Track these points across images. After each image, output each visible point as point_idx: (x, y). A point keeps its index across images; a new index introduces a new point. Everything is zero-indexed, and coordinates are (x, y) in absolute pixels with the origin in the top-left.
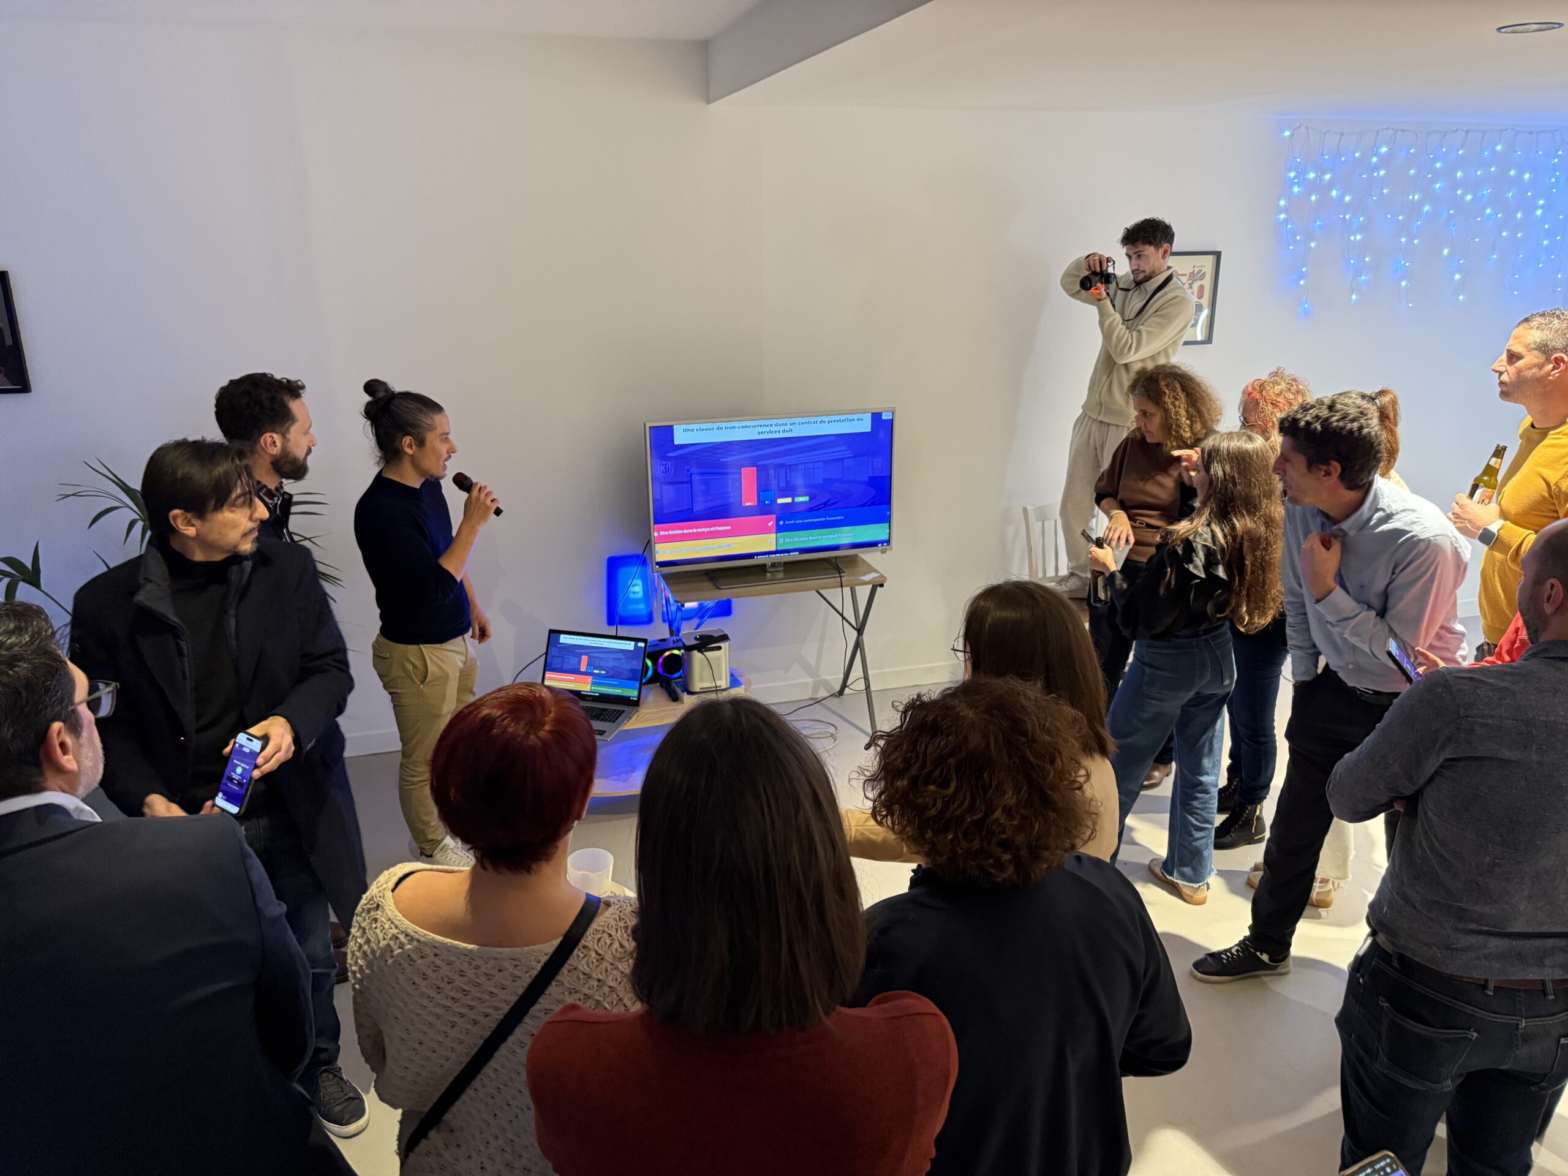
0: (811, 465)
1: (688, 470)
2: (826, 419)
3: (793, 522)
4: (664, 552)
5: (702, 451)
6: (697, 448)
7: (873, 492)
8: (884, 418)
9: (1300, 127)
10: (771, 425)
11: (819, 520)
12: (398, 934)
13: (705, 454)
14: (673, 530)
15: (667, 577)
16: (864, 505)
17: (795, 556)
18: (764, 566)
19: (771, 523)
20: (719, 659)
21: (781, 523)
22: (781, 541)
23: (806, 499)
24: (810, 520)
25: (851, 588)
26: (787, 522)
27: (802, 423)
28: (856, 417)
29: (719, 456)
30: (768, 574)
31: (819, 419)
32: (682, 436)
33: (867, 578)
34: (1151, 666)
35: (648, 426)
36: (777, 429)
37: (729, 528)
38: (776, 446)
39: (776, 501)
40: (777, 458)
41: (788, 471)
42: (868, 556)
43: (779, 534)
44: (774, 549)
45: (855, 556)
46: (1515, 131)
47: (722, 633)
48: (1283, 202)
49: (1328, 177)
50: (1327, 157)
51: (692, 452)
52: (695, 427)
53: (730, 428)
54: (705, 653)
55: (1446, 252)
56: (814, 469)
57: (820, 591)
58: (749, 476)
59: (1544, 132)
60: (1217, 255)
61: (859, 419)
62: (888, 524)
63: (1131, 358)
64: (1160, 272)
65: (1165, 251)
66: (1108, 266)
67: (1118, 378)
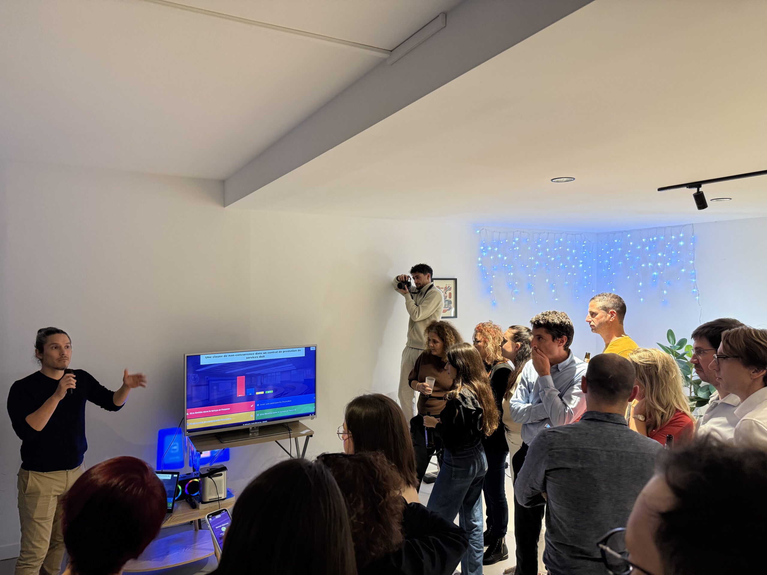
0: (274, 374)
1: (207, 379)
2: (282, 350)
3: (264, 404)
4: (192, 424)
5: (216, 368)
6: (213, 366)
7: (306, 387)
8: (311, 349)
9: (483, 229)
10: (253, 354)
11: (278, 403)
14: (197, 411)
15: (192, 439)
16: (302, 394)
17: (265, 423)
18: (248, 429)
19: (253, 405)
20: (220, 481)
21: (258, 405)
22: (258, 415)
23: (271, 392)
24: (274, 403)
25: (295, 438)
26: (261, 405)
27: (270, 353)
28: (297, 349)
29: (225, 370)
30: (251, 434)
31: (279, 350)
32: (204, 361)
33: (304, 432)
34: (455, 466)
35: (186, 355)
36: (257, 356)
37: (229, 409)
38: (255, 365)
39: (255, 393)
40: (256, 370)
41: (262, 377)
42: (304, 421)
43: (257, 411)
44: (253, 419)
45: (298, 421)
46: (566, 233)
47: (223, 466)
48: (479, 259)
49: (496, 249)
50: (495, 241)
51: (210, 369)
52: (212, 355)
53: (232, 356)
54: (212, 478)
55: (547, 280)
56: (276, 376)
57: (278, 441)
58: (241, 380)
59: (577, 234)
60: (455, 280)
61: (299, 350)
62: (314, 404)
63: (418, 319)
64: (427, 284)
65: (429, 276)
66: (408, 279)
67: (416, 329)
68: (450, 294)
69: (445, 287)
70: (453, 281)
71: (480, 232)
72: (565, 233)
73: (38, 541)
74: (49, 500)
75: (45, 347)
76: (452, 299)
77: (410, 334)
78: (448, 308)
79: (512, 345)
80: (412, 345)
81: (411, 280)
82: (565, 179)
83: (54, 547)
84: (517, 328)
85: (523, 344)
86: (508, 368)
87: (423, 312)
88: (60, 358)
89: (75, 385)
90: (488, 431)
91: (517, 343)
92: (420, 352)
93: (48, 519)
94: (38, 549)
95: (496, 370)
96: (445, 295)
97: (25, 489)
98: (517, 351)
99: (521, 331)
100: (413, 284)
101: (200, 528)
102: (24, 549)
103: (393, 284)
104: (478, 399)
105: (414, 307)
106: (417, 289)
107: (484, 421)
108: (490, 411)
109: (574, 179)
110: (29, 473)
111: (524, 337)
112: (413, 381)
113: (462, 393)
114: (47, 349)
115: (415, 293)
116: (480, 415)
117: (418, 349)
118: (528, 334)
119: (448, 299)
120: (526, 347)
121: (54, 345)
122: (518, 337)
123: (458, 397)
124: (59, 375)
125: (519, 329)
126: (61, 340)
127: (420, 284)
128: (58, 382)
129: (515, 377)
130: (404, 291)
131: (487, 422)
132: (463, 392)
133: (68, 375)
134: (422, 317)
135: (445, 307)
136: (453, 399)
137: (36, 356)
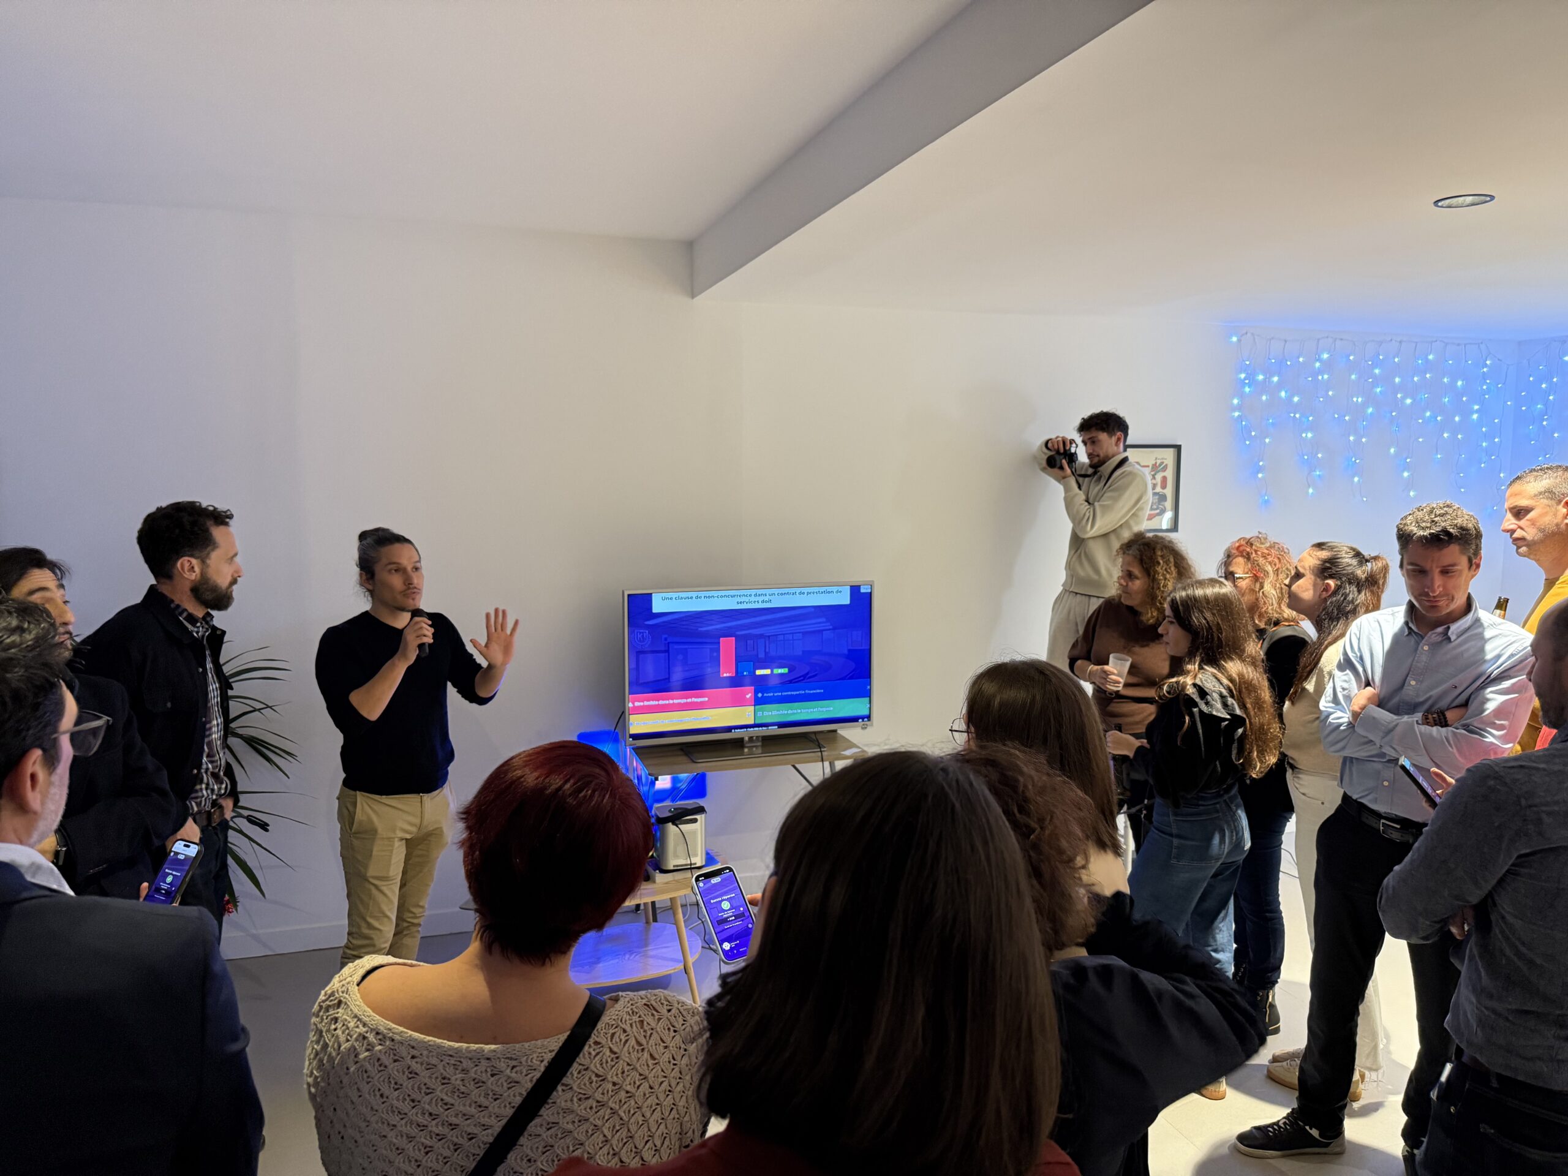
0: (790, 637)
1: (666, 639)
2: (806, 590)
3: (772, 694)
4: (639, 724)
5: (681, 620)
6: (676, 616)
7: (852, 665)
8: (862, 591)
9: (1246, 333)
10: (750, 595)
11: (798, 693)
12: (367, 1032)
13: (684, 623)
14: (648, 701)
15: (638, 750)
16: (844, 678)
17: (774, 730)
18: (741, 740)
19: (750, 695)
20: (694, 833)
21: (760, 695)
22: (759, 714)
23: (785, 671)
24: (789, 693)
25: (830, 763)
26: (765, 695)
27: (781, 594)
28: (835, 589)
29: (698, 625)
30: (746, 750)
31: (800, 590)
32: (659, 605)
33: (848, 753)
34: (1179, 836)
35: (626, 594)
36: (757, 599)
37: (706, 699)
38: (755, 617)
39: (755, 672)
40: (755, 628)
41: (767, 642)
42: (846, 732)
43: (757, 707)
44: (752, 722)
45: (835, 731)
46: (1444, 342)
47: (698, 806)
48: (1235, 401)
49: (1275, 379)
50: (1273, 361)
51: (669, 622)
52: (674, 595)
53: (709, 597)
54: (680, 826)
55: (1392, 450)
56: (793, 640)
57: (797, 766)
58: (728, 646)
59: (1470, 344)
60: (1178, 448)
61: (838, 592)
62: (868, 699)
63: (1091, 532)
64: (1113, 456)
65: (1119, 439)
66: (1071, 447)
67: (1085, 552)
68: (1164, 479)
69: (1154, 462)
70: (1171, 450)
71: (1239, 341)
72: (1441, 341)
73: (377, 918)
74: (392, 846)
75: (378, 569)
76: (1169, 491)
77: (1072, 563)
78: (1158, 511)
79: (1315, 585)
80: (1076, 587)
81: (1077, 447)
82: (1469, 199)
83: (402, 932)
84: (1331, 548)
85: (1342, 583)
86: (1302, 636)
87: (1103, 515)
88: (404, 591)
89: (431, 636)
90: (1255, 768)
91: (1326, 581)
92: (1095, 604)
93: (393, 880)
94: (378, 932)
95: (1275, 639)
96: (1154, 482)
97: (352, 823)
98: (1325, 600)
99: (1339, 556)
100: (1083, 457)
101: (655, 920)
102: (354, 930)
103: (1035, 458)
104: (1236, 698)
105: (1083, 506)
106: (1091, 466)
107: (1248, 746)
108: (1262, 726)
109: (1492, 198)
110: (356, 796)
111: (1346, 568)
112: (1079, 662)
113: (1199, 683)
114: (381, 574)
115: (1085, 476)
116: (1240, 731)
117: (1090, 596)
118: (1354, 562)
119: (1158, 489)
120: (1348, 591)
121: (395, 565)
122: (1330, 568)
123: (1190, 691)
124: (401, 621)
125: (1335, 551)
126: (404, 556)
127: (1098, 456)
128: (399, 633)
129: (1318, 656)
130: (1060, 473)
131: (1255, 748)
132: (1202, 682)
133: (417, 619)
134: (1099, 528)
135: (1152, 509)
136: (1178, 695)
137: (361, 585)
